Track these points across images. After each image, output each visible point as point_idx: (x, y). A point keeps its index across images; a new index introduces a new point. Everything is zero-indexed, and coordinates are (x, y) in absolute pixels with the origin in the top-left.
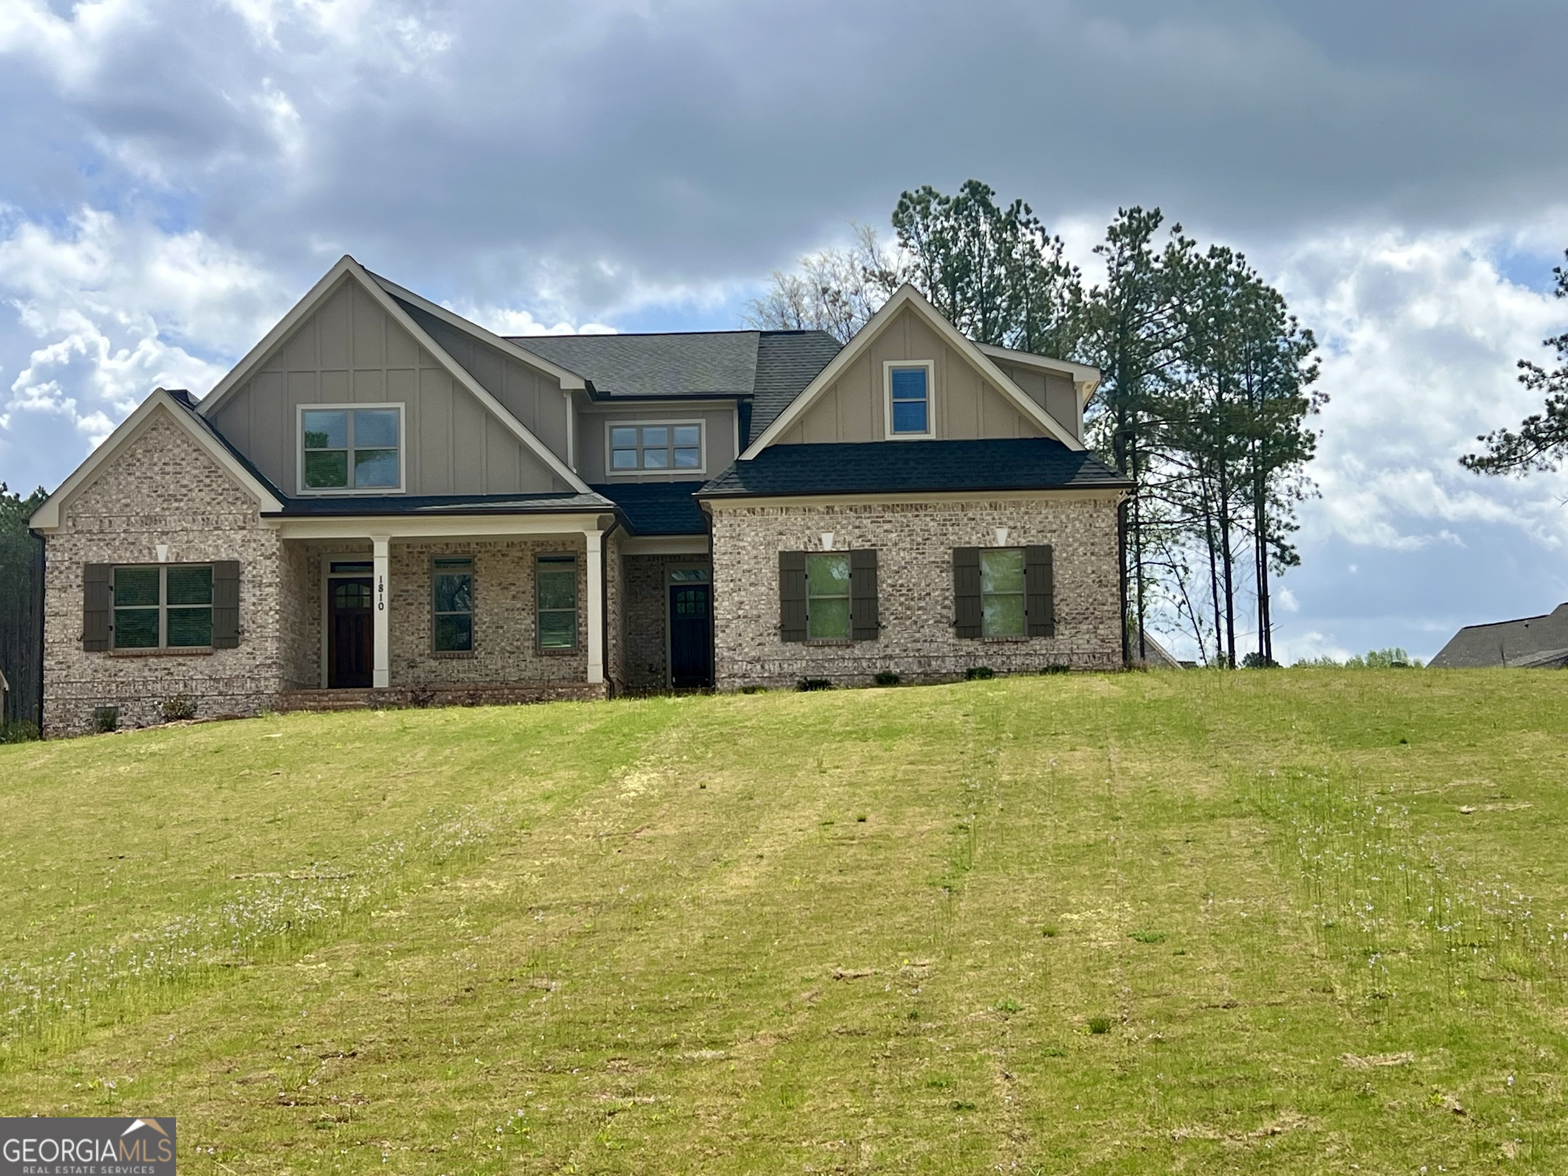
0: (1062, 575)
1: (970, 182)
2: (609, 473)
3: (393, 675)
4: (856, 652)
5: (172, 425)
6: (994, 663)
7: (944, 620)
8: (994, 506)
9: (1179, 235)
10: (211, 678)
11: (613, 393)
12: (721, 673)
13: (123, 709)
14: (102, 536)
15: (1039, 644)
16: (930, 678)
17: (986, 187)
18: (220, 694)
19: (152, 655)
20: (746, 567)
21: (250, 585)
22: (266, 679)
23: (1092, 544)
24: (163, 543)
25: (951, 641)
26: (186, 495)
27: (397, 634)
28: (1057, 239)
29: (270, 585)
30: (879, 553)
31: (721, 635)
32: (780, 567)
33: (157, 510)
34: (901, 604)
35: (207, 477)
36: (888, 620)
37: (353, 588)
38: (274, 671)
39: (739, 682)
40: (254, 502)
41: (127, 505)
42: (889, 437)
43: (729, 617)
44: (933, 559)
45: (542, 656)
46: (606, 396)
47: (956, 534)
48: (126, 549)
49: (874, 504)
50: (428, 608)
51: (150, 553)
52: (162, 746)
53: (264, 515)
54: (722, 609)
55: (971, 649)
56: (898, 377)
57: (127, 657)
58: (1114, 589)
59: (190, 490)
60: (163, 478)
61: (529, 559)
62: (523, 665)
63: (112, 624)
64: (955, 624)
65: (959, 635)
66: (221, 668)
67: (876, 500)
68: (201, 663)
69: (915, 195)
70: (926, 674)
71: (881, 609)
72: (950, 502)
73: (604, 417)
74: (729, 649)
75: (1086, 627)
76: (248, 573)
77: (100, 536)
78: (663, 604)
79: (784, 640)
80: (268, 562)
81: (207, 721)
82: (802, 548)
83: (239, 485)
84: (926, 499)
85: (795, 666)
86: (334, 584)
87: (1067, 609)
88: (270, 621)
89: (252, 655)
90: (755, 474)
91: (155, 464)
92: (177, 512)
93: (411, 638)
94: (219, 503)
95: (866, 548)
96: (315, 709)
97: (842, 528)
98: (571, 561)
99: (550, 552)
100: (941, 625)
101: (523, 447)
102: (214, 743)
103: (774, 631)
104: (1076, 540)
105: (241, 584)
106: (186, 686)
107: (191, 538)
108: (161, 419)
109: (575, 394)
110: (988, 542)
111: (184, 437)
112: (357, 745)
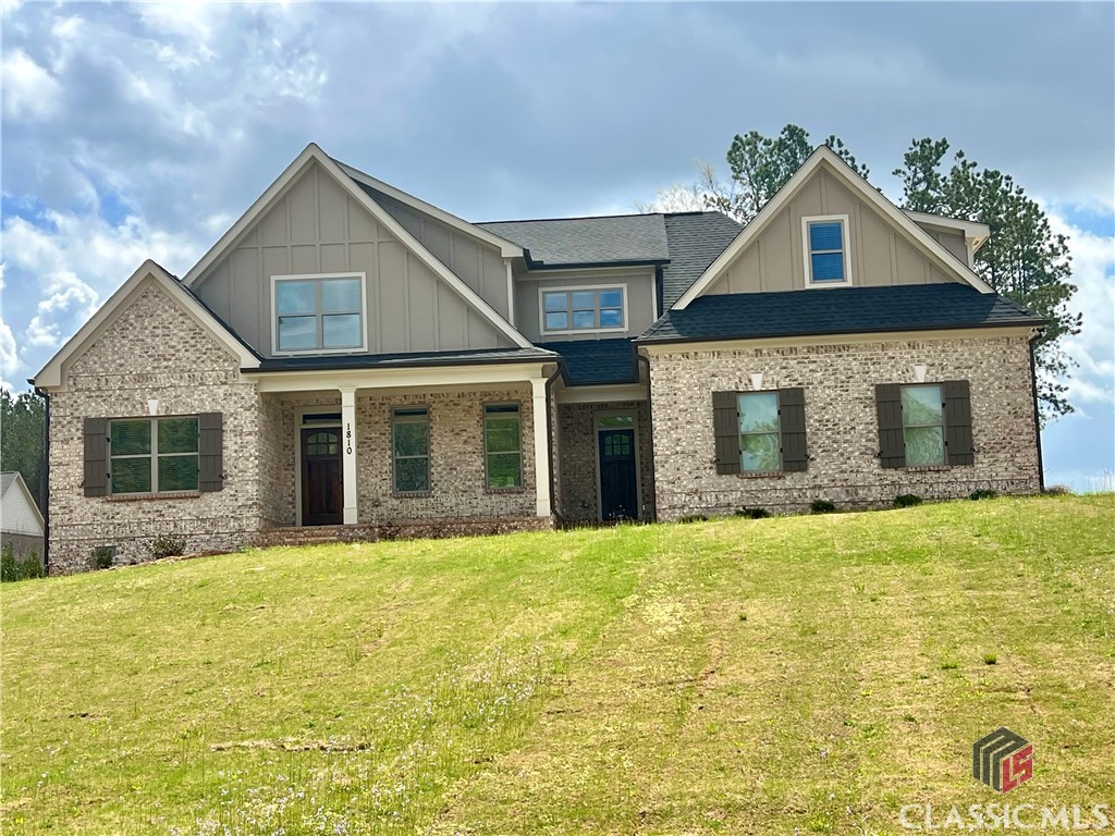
0: (979, 407)
1: (789, 126)
2: (542, 333)
3: (361, 513)
4: (787, 483)
5: (161, 293)
6: (919, 491)
7: (870, 452)
8: (912, 346)
9: (962, 160)
10: (198, 519)
11: (545, 263)
12: (662, 505)
13: (120, 549)
14: (100, 394)
15: (959, 472)
16: (858, 506)
17: (801, 130)
18: (207, 533)
19: (144, 499)
20: (682, 406)
21: (232, 434)
22: (247, 518)
23: (1007, 379)
24: (154, 398)
25: (876, 471)
26: (173, 355)
27: (363, 477)
29: (250, 434)
30: (806, 391)
31: (660, 470)
32: (714, 406)
33: (149, 368)
34: (828, 438)
35: (192, 338)
36: (815, 452)
37: (322, 437)
38: (255, 510)
39: (678, 513)
40: (235, 360)
41: (121, 365)
42: (809, 286)
43: (667, 452)
44: (856, 395)
45: (491, 494)
46: (540, 265)
47: (878, 372)
48: (121, 404)
49: (799, 346)
50: (389, 453)
51: (143, 408)
52: (149, 581)
53: (244, 371)
54: (661, 445)
55: (896, 478)
56: (815, 230)
57: (123, 501)
58: (1029, 420)
59: (178, 351)
60: (153, 340)
61: (478, 407)
62: (474, 502)
63: (110, 471)
64: (879, 455)
65: (883, 466)
66: (207, 509)
67: (800, 343)
68: (189, 505)
69: (744, 139)
70: (854, 503)
71: (809, 443)
72: (871, 342)
73: (538, 284)
74: (669, 483)
75: (1003, 456)
76: (229, 424)
77: (98, 393)
78: (593, 447)
79: (720, 473)
80: (248, 413)
81: (194, 557)
82: (733, 388)
83: (221, 345)
84: (848, 339)
85: (731, 497)
86: (305, 433)
87: (985, 439)
88: (251, 466)
89: (235, 497)
90: (688, 322)
91: (146, 328)
92: (166, 370)
93: (374, 480)
94: (203, 362)
95: (794, 386)
96: (292, 544)
97: (770, 369)
98: (514, 409)
99: (496, 401)
100: (866, 457)
101: (471, 309)
102: (198, 579)
103: (710, 465)
104: (991, 375)
105: (225, 434)
106: (176, 526)
107: (179, 393)
108: (151, 288)
109: (515, 261)
110: (908, 378)
111: (171, 304)
112: (340, 576)
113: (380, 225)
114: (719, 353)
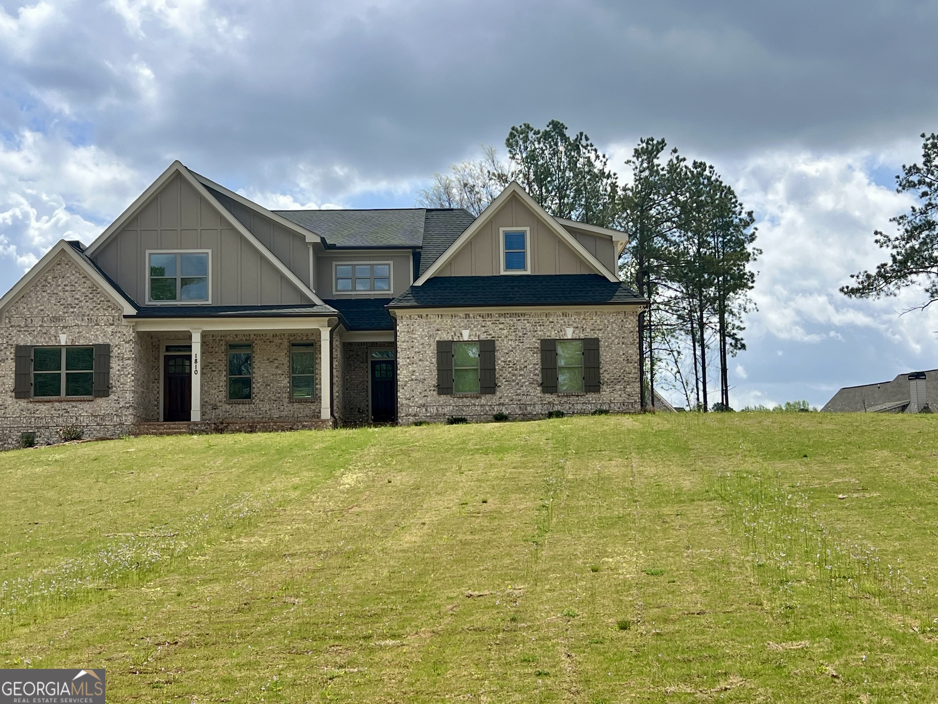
0: (605, 356)
1: (553, 121)
2: (334, 293)
3: (203, 414)
4: (482, 401)
5: (70, 262)
6: (565, 408)
7: (535, 382)
8: (565, 315)
9: (676, 155)
10: (92, 415)
11: (338, 245)
12: (402, 413)
13: (39, 434)
14: (27, 329)
15: (590, 397)
16: (526, 417)
17: (562, 124)
18: (98, 425)
19: (56, 401)
20: (417, 350)
21: (117, 359)
22: (125, 415)
23: (623, 338)
24: (64, 333)
25: (539, 395)
26: (77, 304)
27: (206, 389)
28: (604, 156)
29: (129, 359)
30: (497, 342)
31: (401, 391)
32: (437, 350)
33: (61, 313)
34: (509, 373)
35: (91, 293)
36: (502, 382)
37: (179, 361)
38: (131, 411)
39: (412, 419)
40: (119, 309)
41: (42, 310)
42: (503, 273)
43: (406, 379)
44: (528, 346)
45: (293, 402)
46: (333, 247)
47: (542, 331)
48: (41, 337)
49: (494, 313)
50: (225, 373)
51: (56, 339)
52: (62, 456)
53: (125, 317)
54: (402, 375)
55: (551, 400)
56: (508, 237)
57: (41, 402)
58: (636, 364)
59: (81, 301)
60: (64, 294)
61: (286, 344)
62: (282, 408)
63: (32, 382)
64: (541, 385)
65: (544, 391)
66: (98, 409)
67: (495, 311)
68: (87, 406)
69: (519, 129)
70: (524, 415)
71: (497, 376)
72: (539, 312)
73: (332, 259)
74: (407, 399)
75: (619, 387)
76: (115, 351)
77: (25, 329)
78: (367, 372)
79: (439, 394)
80: (127, 345)
81: (90, 441)
82: (450, 338)
83: (110, 298)
84: (524, 310)
85: (446, 410)
86: (167, 359)
87: (608, 376)
88: (129, 381)
89: (117, 401)
90: (423, 294)
91: (59, 286)
92: (73, 315)
93: (214, 391)
94: (98, 309)
95: (489, 339)
96: (155, 434)
97: (475, 327)
98: (312, 345)
99: (298, 340)
100: (533, 385)
101: (283, 277)
102: (94, 454)
103: (433, 388)
104: (613, 335)
105: (112, 359)
106: (77, 420)
107: (81, 330)
108: (63, 258)
109: (315, 245)
110: (561, 336)
111: (77, 270)
112: (181, 456)
113: (222, 218)
114: (442, 316)
